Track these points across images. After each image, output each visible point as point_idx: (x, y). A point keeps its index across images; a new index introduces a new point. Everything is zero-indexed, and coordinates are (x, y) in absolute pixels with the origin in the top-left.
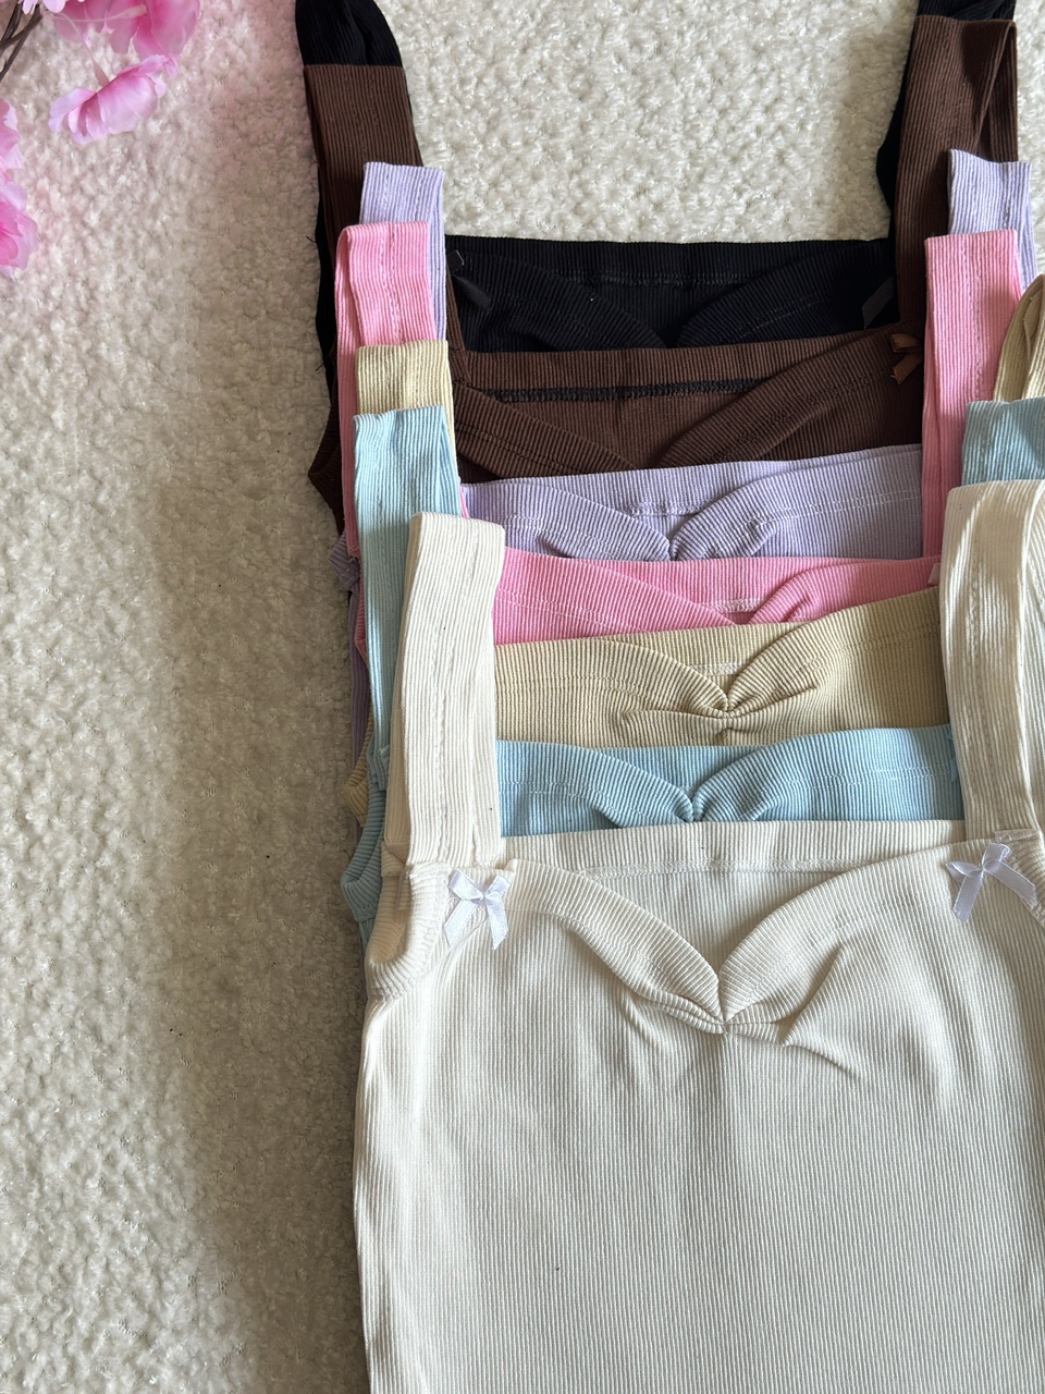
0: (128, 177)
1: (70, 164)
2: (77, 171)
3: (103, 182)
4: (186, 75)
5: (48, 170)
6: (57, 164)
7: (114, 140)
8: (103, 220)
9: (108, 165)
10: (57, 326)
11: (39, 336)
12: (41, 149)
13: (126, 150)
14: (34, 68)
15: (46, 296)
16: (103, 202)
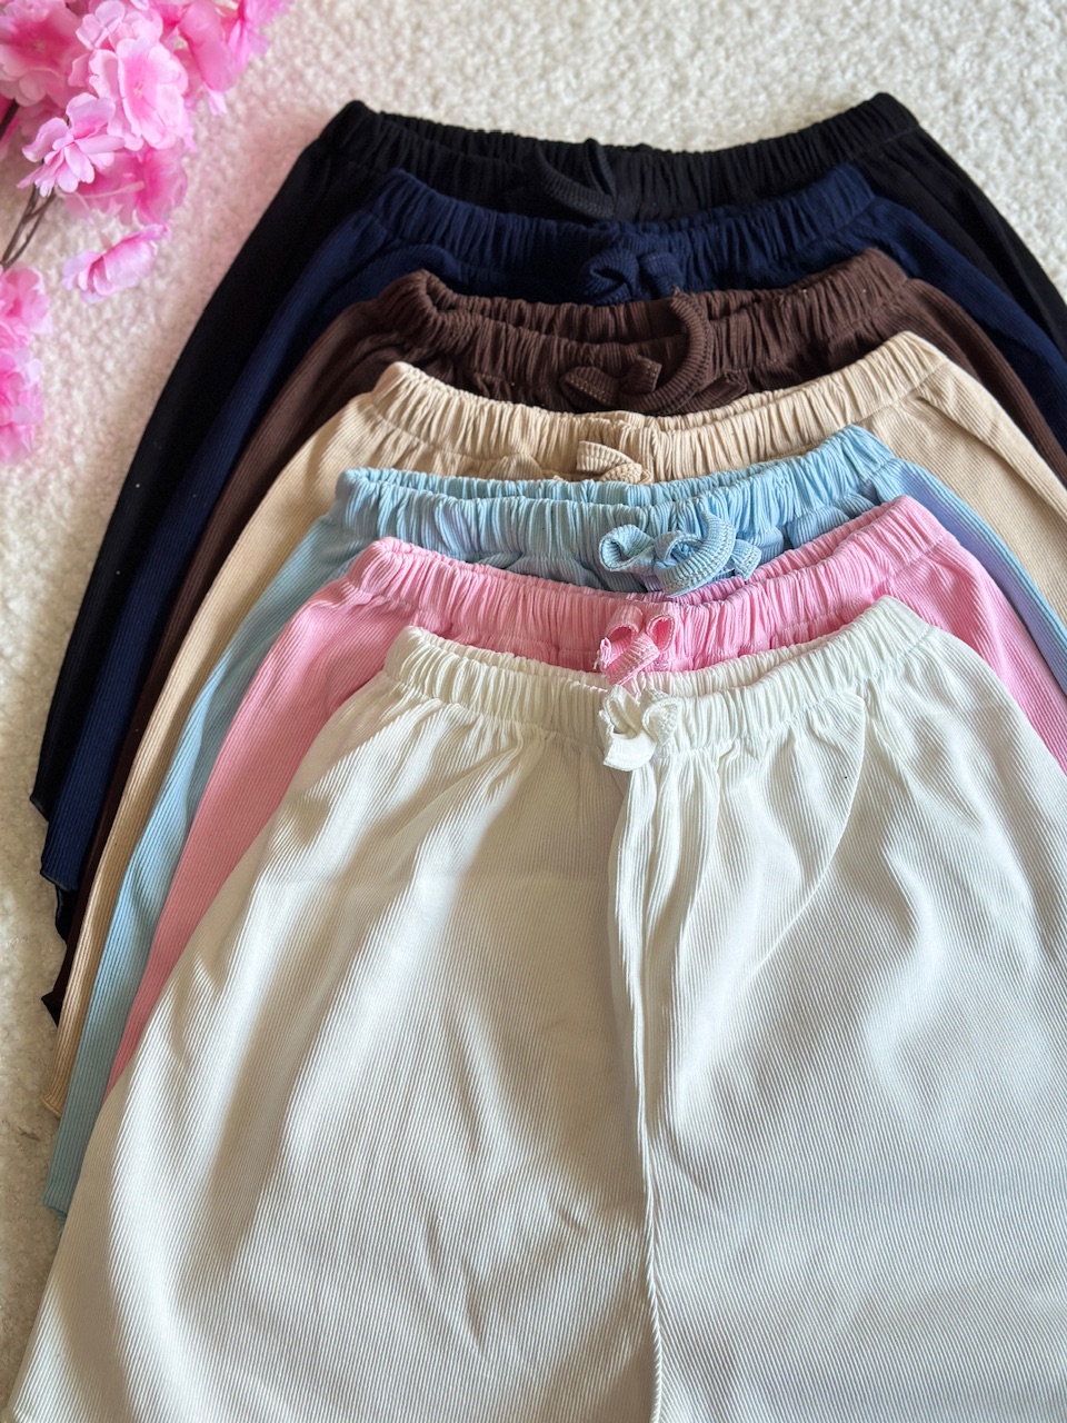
0: (139, 327)
1: (89, 320)
2: (94, 325)
3: (117, 333)
4: (189, 239)
5: (70, 326)
6: (77, 320)
7: (126, 297)
8: (119, 365)
9: (121, 319)
10: (79, 458)
11: (65, 467)
12: (64, 307)
13: (137, 305)
14: (56, 239)
15: (70, 434)
16: (118, 349)
